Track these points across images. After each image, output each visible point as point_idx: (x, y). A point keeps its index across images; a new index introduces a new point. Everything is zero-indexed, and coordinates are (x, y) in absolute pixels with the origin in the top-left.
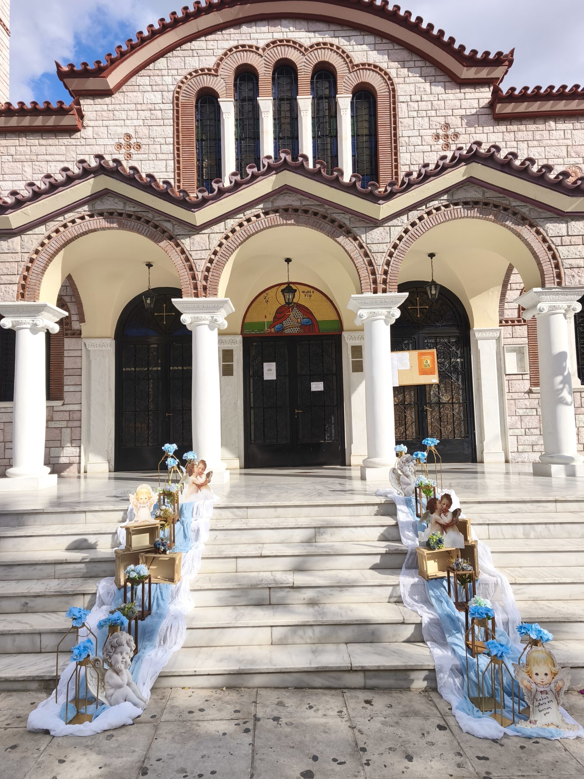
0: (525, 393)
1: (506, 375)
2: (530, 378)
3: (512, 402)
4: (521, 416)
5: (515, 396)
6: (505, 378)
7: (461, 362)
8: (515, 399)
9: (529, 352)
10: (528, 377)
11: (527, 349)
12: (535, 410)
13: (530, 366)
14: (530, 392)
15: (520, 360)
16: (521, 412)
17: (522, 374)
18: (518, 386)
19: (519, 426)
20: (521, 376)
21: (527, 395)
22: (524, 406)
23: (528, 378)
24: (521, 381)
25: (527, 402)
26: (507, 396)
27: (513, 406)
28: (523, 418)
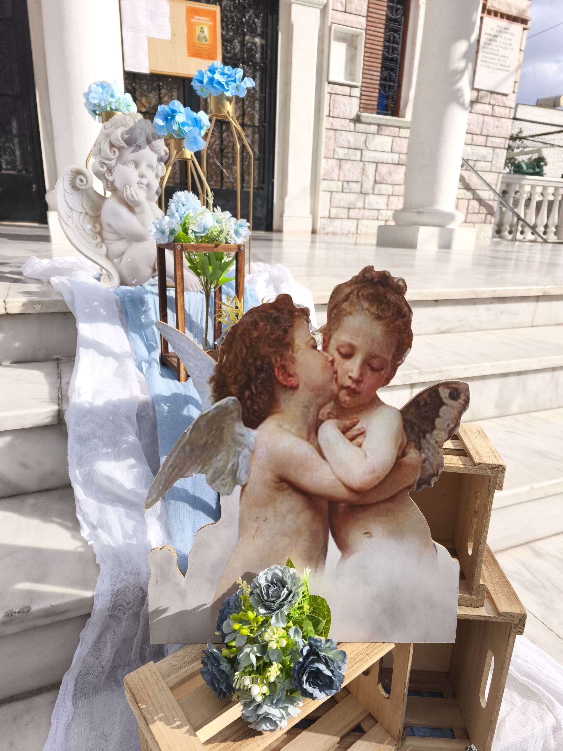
0: (351, 120)
1: (329, 83)
2: (361, 95)
3: (332, 133)
4: (340, 160)
5: (337, 124)
6: (327, 88)
7: (262, 46)
8: (336, 130)
9: (365, 47)
10: (356, 92)
11: (364, 40)
12: (358, 153)
13: (363, 73)
14: (357, 120)
15: (351, 60)
16: (341, 153)
17: (351, 86)
18: (342, 107)
19: (335, 177)
20: (348, 88)
21: (352, 124)
22: (346, 144)
23: (358, 95)
24: (347, 98)
25: (351, 137)
26: (326, 123)
27: (332, 142)
28: (343, 163)
